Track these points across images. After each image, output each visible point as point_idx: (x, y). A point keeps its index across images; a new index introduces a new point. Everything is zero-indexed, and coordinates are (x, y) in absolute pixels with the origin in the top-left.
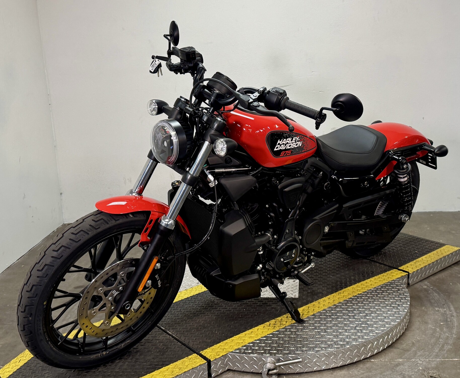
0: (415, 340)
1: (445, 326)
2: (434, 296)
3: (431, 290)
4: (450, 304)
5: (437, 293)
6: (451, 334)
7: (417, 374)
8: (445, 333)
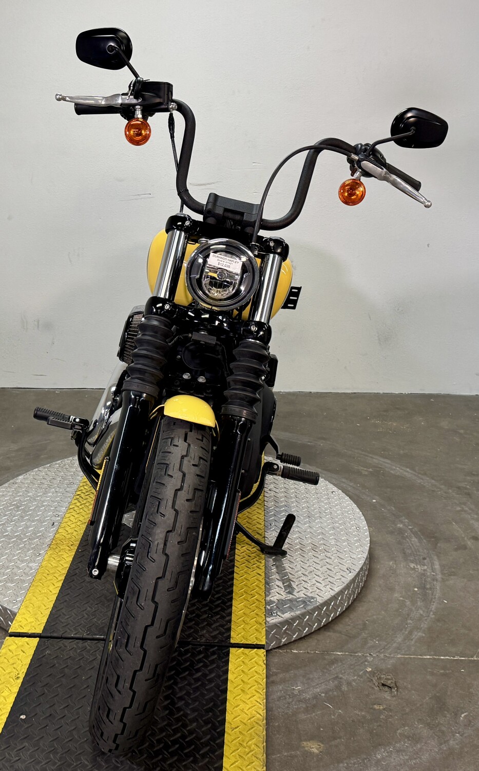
0: (368, 618)
1: (421, 597)
2: (412, 542)
3: (409, 531)
4: (435, 558)
5: (417, 538)
6: (427, 612)
7: (361, 679)
8: (418, 610)
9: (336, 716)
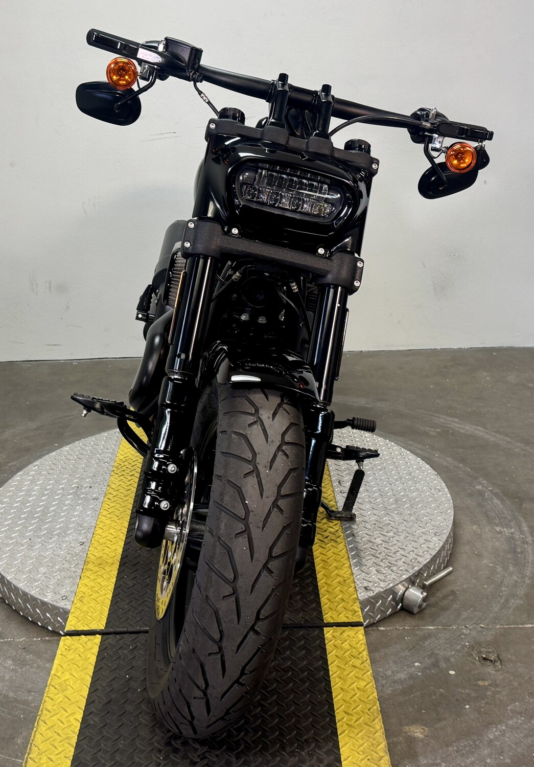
0: (458, 588)
1: (512, 562)
2: (495, 504)
3: (489, 493)
4: (522, 519)
5: (498, 499)
6: (522, 578)
7: (460, 654)
8: (511, 576)
9: (437, 696)
